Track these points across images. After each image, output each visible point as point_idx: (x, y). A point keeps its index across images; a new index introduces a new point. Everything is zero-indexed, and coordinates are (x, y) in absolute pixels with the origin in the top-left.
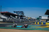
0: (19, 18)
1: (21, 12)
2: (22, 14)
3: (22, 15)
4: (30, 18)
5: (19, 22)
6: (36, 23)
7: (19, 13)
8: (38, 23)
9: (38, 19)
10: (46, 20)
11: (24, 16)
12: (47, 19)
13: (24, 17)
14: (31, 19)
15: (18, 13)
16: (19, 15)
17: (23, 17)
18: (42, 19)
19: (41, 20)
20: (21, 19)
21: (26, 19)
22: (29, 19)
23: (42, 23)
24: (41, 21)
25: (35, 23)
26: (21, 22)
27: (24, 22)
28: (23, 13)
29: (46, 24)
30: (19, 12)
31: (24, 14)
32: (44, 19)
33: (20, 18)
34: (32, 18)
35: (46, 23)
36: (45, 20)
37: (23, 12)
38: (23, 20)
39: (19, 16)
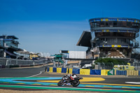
0: (5, 56)
1: (9, 37)
2: (13, 42)
3: (14, 46)
4: (34, 56)
5: (4, 67)
6: (51, 69)
7: (4, 41)
8: (59, 70)
9: (58, 58)
10: (80, 62)
11: (19, 50)
12: (83, 58)
13: (18, 54)
14: (39, 57)
15: (2, 39)
16: (5, 46)
17: (15, 52)
18: (71, 59)
19: (67, 62)
20: (10, 59)
21: (25, 59)
22: (34, 59)
23: (71, 70)
24: (68, 65)
25: (48, 71)
26: (11, 67)
27: (18, 66)
28: (16, 40)
29: (81, 74)
30: (4, 37)
31: (17, 43)
32: (76, 58)
33: (7, 54)
34: (42, 55)
35: (81, 70)
36: (77, 62)
37: (14, 38)
38: (17, 60)
39: (4, 49)
